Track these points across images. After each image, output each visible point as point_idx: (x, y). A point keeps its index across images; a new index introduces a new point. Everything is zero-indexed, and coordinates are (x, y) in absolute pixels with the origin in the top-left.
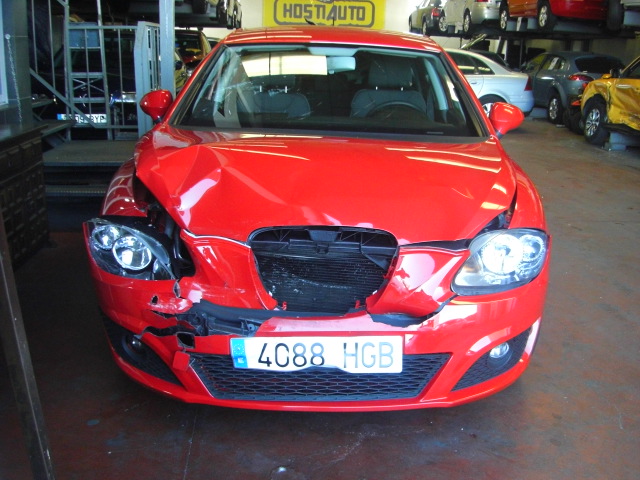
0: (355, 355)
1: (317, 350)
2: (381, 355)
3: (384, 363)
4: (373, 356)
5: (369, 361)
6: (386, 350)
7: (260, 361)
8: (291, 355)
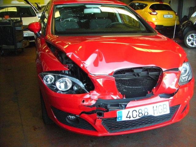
0: (157, 110)
1: (146, 110)
2: (164, 108)
3: (165, 111)
4: (162, 109)
5: (161, 111)
6: (165, 107)
7: (127, 117)
8: (138, 113)
